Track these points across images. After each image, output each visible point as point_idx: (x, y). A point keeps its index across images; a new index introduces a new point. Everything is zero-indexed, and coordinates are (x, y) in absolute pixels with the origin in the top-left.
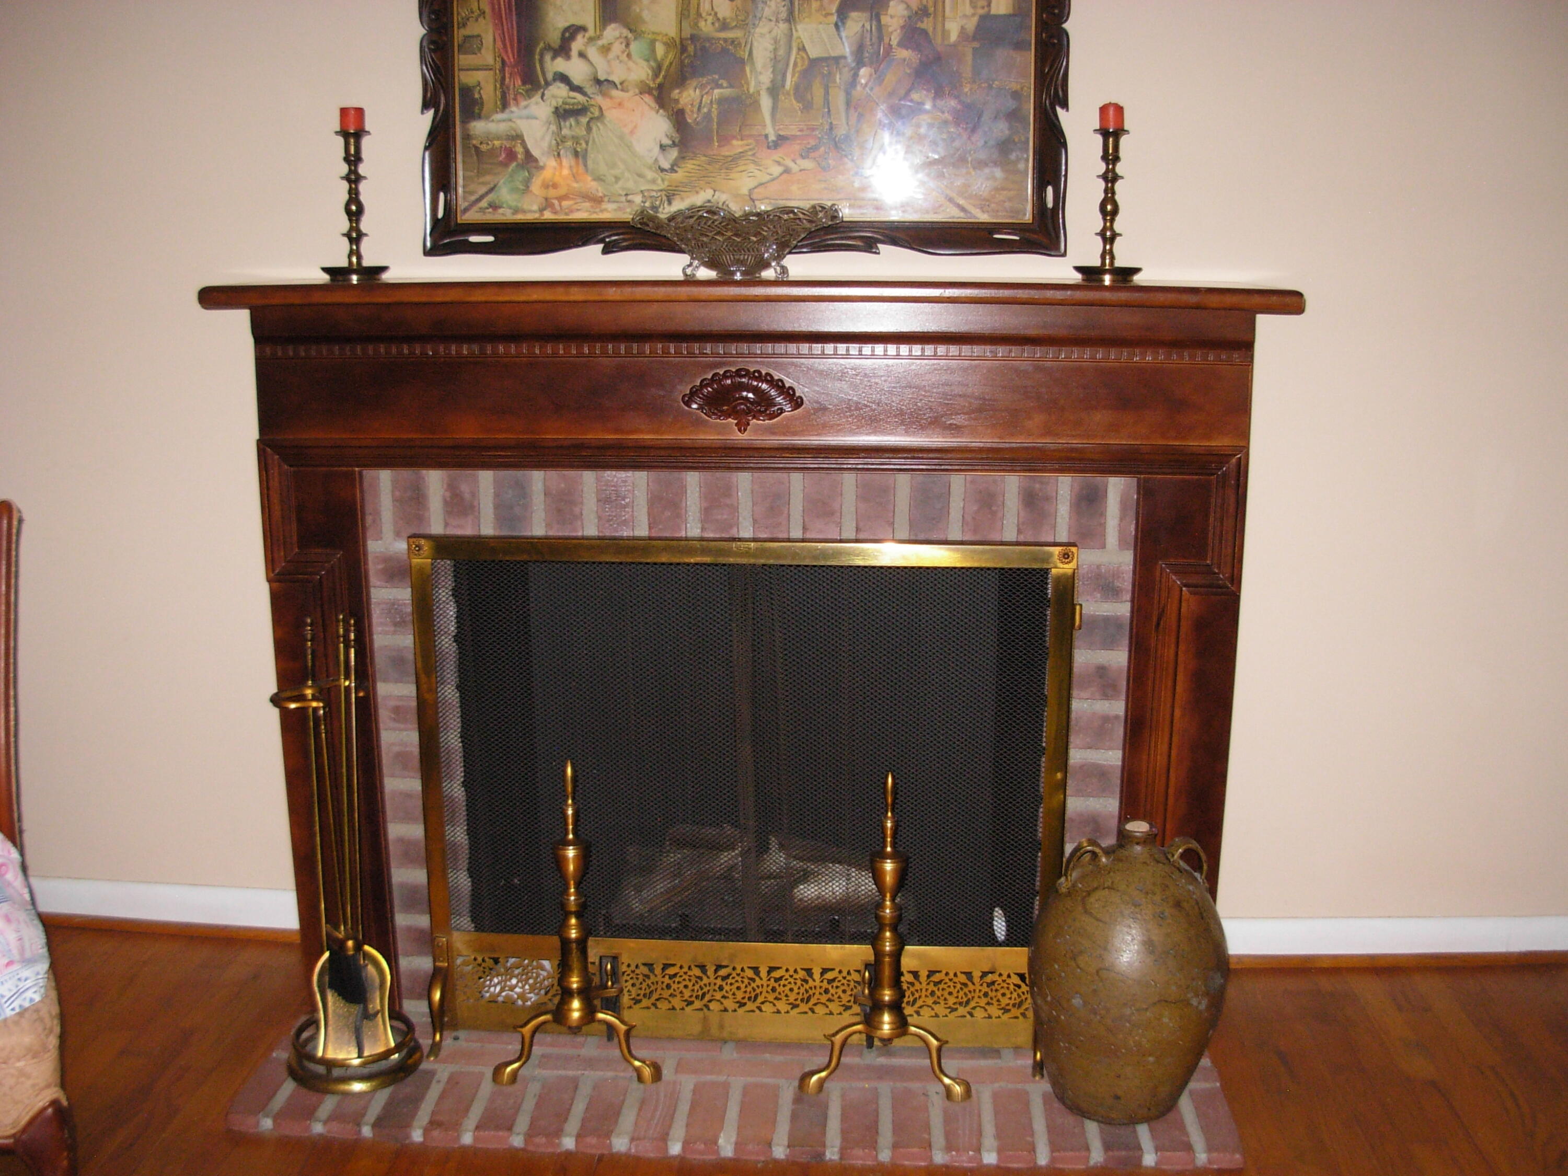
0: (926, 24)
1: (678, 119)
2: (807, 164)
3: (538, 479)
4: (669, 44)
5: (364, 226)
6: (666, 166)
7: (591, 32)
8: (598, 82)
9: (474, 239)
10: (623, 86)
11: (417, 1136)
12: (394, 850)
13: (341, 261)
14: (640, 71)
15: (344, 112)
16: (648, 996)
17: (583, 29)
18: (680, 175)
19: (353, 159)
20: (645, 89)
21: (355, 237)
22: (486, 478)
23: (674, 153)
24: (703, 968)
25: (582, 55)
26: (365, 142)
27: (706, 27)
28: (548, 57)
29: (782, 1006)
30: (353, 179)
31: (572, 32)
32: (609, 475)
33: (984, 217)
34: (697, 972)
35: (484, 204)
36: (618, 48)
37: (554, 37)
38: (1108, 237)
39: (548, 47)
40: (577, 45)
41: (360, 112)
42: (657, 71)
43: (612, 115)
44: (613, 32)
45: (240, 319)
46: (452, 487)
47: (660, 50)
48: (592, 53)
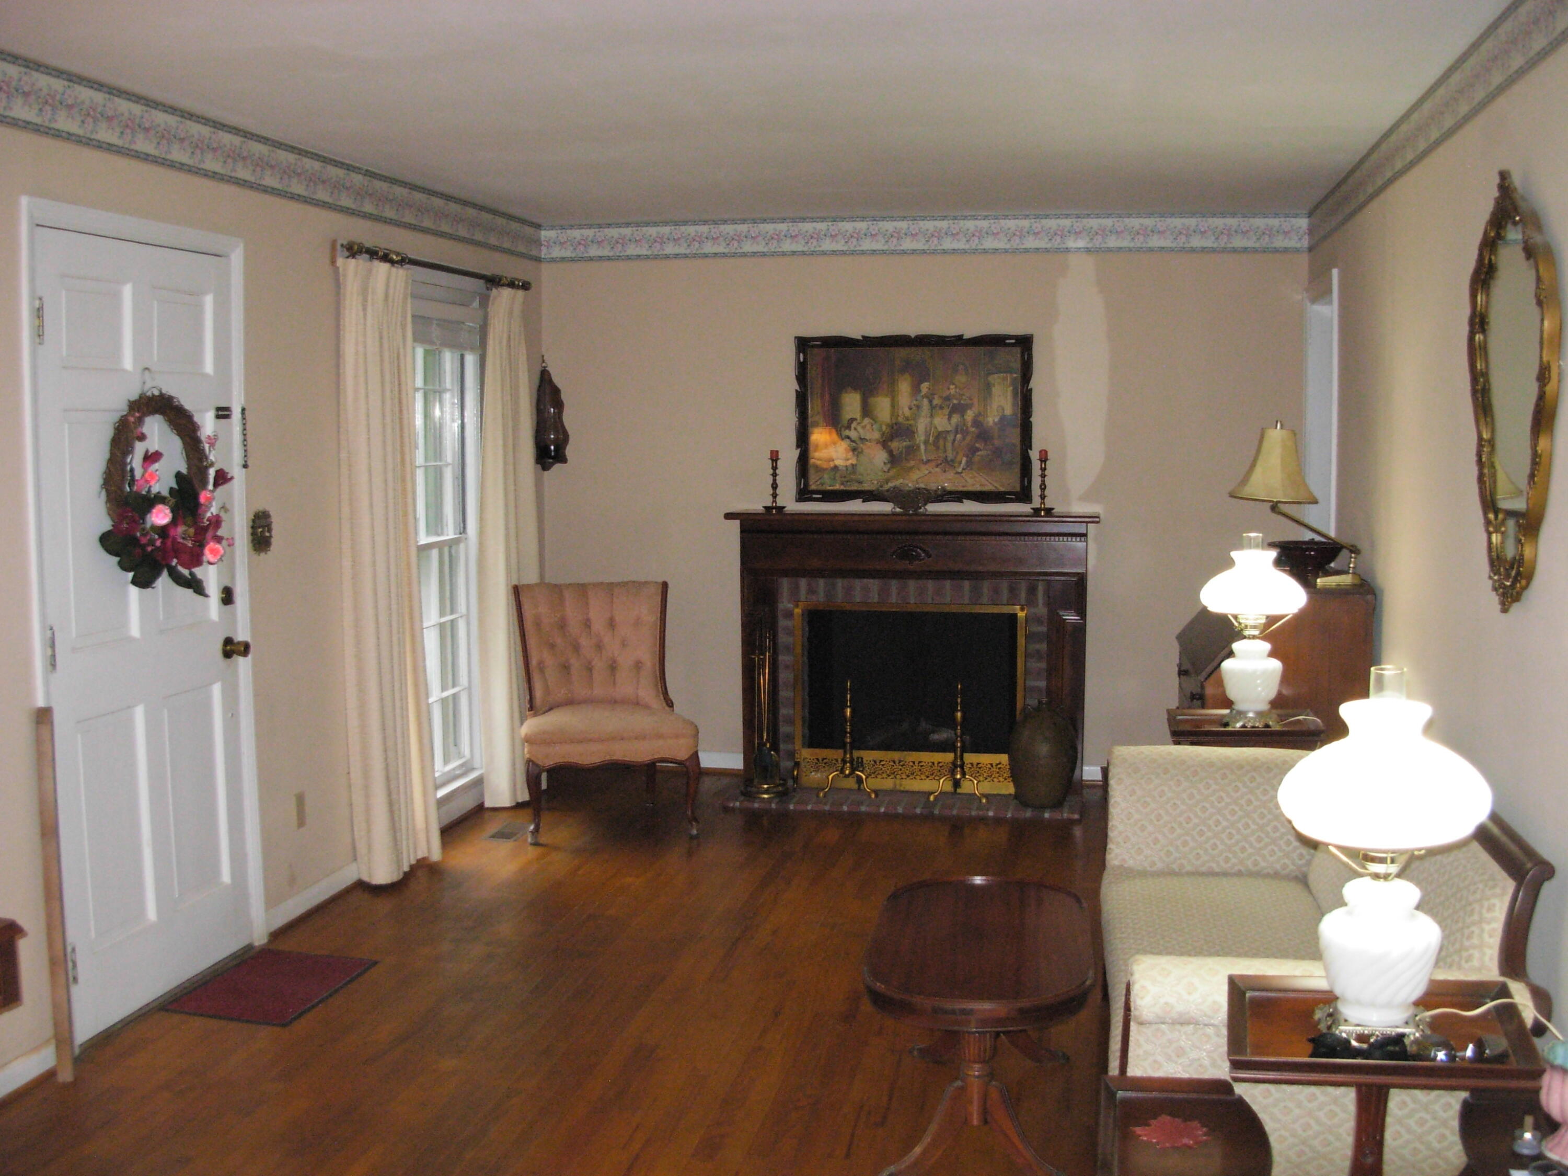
0: (981, 419)
1: (891, 453)
2: (938, 470)
3: (840, 583)
4: (888, 425)
5: (778, 492)
6: (886, 470)
7: (859, 421)
8: (861, 439)
9: (815, 496)
10: (870, 441)
11: (791, 807)
12: (781, 718)
13: (769, 504)
14: (876, 435)
15: (772, 452)
16: (874, 773)
17: (856, 419)
18: (891, 473)
19: (775, 468)
20: (878, 442)
21: (775, 496)
22: (821, 582)
23: (889, 466)
24: (894, 762)
25: (855, 429)
26: (779, 462)
27: (900, 419)
28: (843, 429)
29: (923, 777)
30: (775, 475)
31: (852, 420)
32: (865, 580)
33: (1002, 489)
34: (892, 763)
35: (818, 483)
36: (868, 427)
37: (845, 423)
38: (1043, 497)
39: (843, 426)
40: (853, 425)
41: (777, 452)
42: (883, 434)
43: (866, 451)
44: (867, 421)
45: (737, 523)
46: (809, 584)
47: (884, 428)
48: (859, 428)
